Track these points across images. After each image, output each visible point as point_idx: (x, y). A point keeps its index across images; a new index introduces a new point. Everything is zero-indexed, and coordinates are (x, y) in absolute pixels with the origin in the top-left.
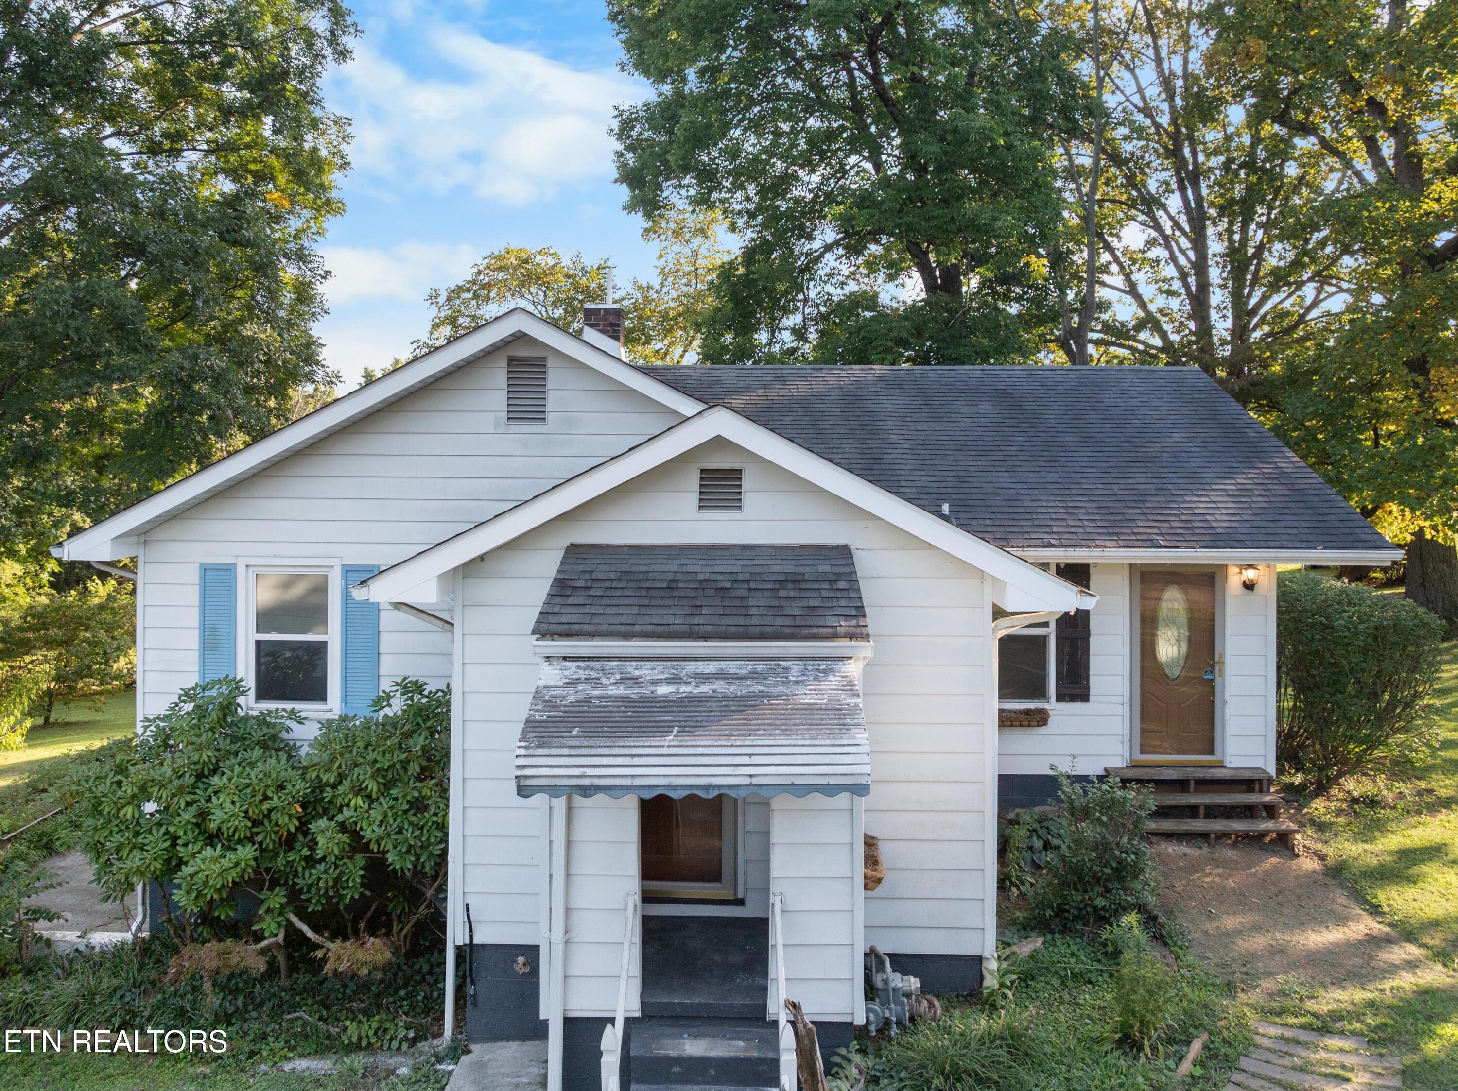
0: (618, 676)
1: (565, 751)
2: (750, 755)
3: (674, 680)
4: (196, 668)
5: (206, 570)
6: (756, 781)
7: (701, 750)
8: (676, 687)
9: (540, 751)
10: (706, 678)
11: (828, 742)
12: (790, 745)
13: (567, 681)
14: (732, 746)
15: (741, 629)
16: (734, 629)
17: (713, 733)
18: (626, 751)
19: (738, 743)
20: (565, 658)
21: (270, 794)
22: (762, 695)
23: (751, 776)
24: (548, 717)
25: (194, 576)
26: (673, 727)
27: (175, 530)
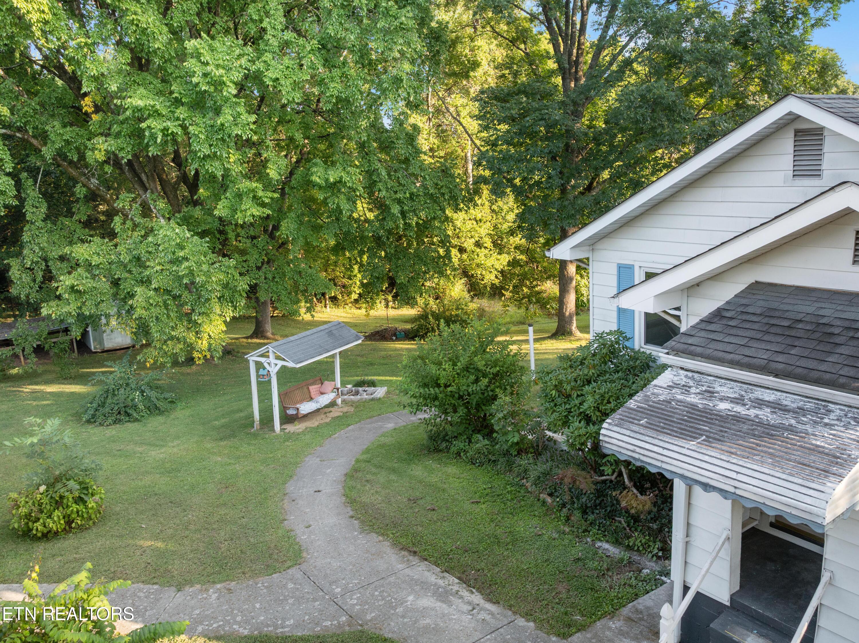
0: (704, 388)
1: (628, 433)
2: (738, 473)
3: (739, 401)
4: (615, 320)
5: (620, 267)
6: (738, 492)
7: (706, 458)
8: (732, 405)
9: (615, 429)
10: (760, 403)
11: (800, 481)
12: (769, 475)
13: (671, 384)
14: (728, 462)
15: (805, 371)
16: (800, 370)
17: (724, 448)
18: (661, 444)
19: (734, 461)
20: (682, 368)
21: (611, 400)
22: (790, 429)
23: (736, 487)
24: (638, 407)
25: (614, 270)
26: (702, 435)
27: (606, 243)
